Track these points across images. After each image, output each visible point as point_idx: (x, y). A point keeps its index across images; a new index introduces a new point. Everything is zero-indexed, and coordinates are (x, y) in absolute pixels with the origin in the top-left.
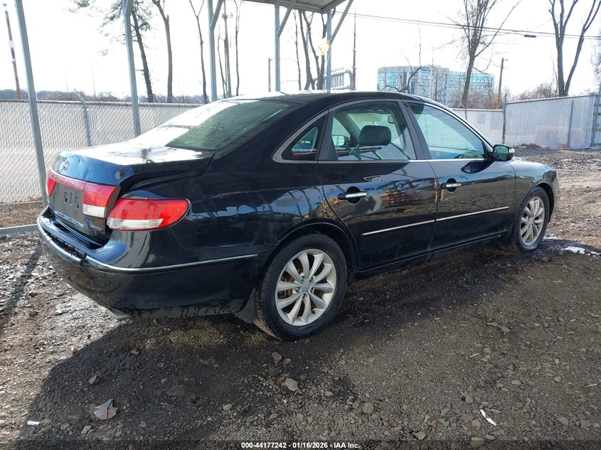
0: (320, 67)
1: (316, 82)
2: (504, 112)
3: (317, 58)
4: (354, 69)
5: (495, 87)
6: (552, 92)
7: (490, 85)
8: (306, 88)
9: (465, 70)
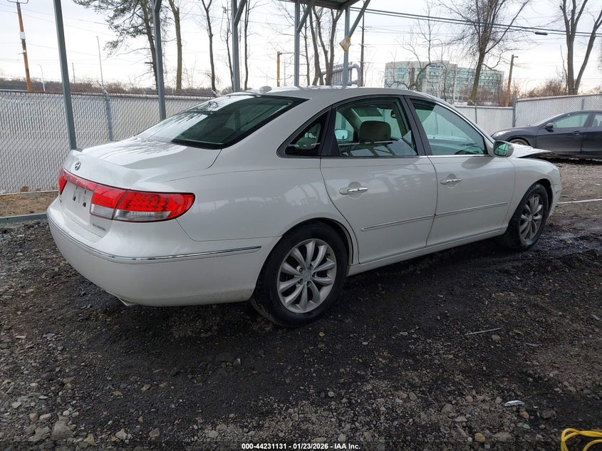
0: (329, 61)
1: (325, 76)
2: (514, 110)
3: (326, 53)
4: (362, 64)
5: (504, 84)
6: (562, 90)
7: (499, 82)
8: (315, 83)
9: (474, 66)
